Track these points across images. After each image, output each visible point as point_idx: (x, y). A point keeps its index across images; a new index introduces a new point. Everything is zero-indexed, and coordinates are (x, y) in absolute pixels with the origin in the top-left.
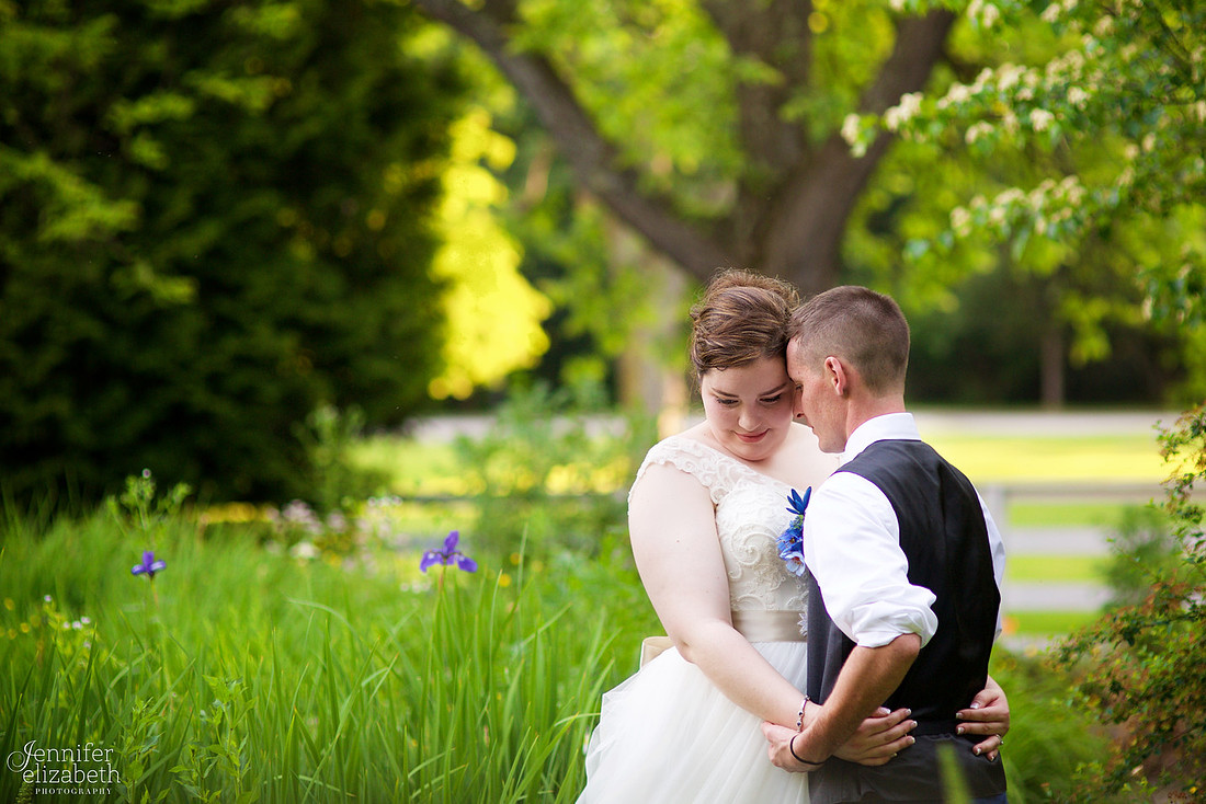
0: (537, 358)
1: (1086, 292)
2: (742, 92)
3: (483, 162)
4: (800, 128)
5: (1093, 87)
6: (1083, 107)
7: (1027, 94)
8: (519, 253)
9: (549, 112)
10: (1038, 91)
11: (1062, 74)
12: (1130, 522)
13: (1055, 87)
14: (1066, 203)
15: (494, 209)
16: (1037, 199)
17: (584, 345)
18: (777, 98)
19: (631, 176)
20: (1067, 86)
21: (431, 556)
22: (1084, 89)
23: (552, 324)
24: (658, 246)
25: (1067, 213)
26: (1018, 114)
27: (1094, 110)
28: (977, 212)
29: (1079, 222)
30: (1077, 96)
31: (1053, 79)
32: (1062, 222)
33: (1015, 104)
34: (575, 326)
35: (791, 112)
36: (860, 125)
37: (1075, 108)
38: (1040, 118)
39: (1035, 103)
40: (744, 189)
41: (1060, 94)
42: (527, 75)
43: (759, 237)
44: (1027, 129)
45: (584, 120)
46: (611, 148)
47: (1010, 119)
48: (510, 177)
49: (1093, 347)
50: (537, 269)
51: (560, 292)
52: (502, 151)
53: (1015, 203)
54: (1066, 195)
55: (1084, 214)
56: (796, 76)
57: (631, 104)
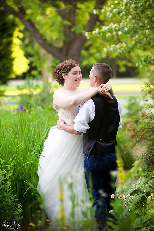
0: (27, 70)
1: (122, 60)
2: (64, 26)
3: (18, 37)
4: (74, 32)
5: (128, 27)
6: (127, 31)
7: (117, 29)
8: (24, 53)
9: (31, 29)
10: (119, 28)
11: (123, 25)
12: (131, 99)
13: (122, 28)
14: (123, 47)
15: (20, 45)
16: (118, 46)
17: (35, 68)
18: (70, 27)
19: (45, 40)
20: (124, 27)
21: (19, 109)
22: (127, 28)
23: (30, 65)
24: (49, 52)
25: (123, 49)
26: (116, 32)
27: (129, 31)
28: (108, 48)
29: (125, 50)
30: (126, 29)
31: (121, 26)
32: (122, 50)
33: (115, 30)
34: (34, 65)
35: (73, 30)
36: (88, 34)
37: (125, 31)
38: (120, 33)
39: (119, 30)
40: (65, 42)
41: (123, 29)
42: (28, 24)
43: (67, 51)
44: (117, 35)
45: (37, 31)
46: (42, 36)
47: (114, 33)
48: (23, 40)
49: (123, 69)
50: (27, 55)
51: (31, 59)
52: (21, 35)
53: (114, 47)
54: (123, 45)
55: (126, 49)
56: (73, 24)
57: (45, 28)
